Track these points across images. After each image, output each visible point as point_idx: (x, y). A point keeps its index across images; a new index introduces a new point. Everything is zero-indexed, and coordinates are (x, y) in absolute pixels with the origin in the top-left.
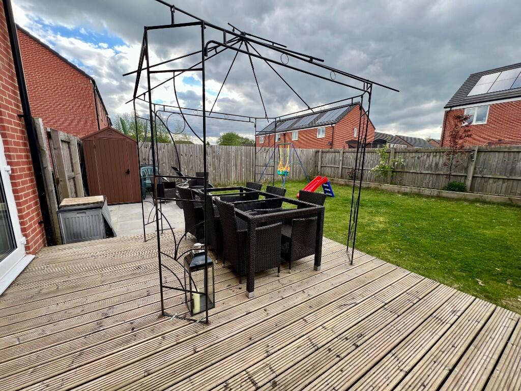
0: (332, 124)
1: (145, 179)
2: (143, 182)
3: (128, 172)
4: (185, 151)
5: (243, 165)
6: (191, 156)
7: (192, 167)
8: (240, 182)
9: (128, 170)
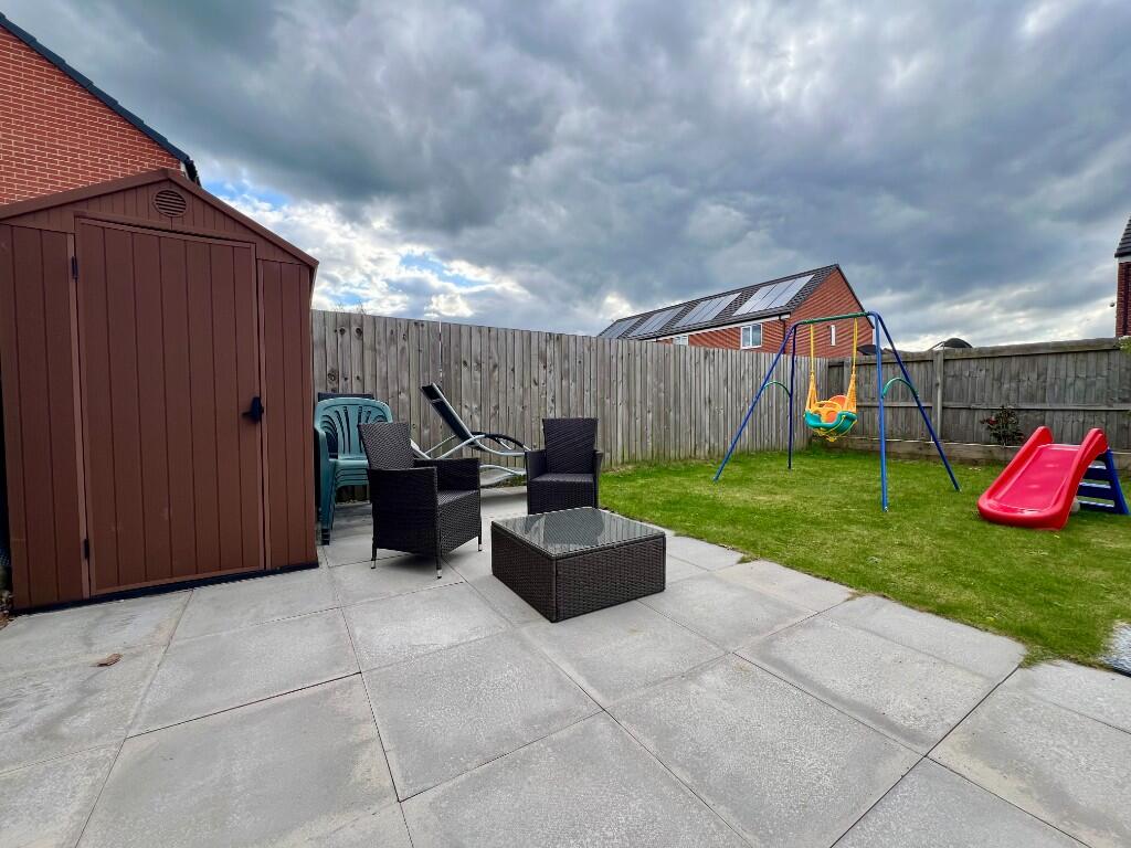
0: (780, 315)
1: (333, 449)
2: (327, 461)
3: (254, 413)
4: (476, 349)
5: (649, 403)
6: (495, 366)
7: (497, 407)
8: (639, 457)
9: (257, 401)
